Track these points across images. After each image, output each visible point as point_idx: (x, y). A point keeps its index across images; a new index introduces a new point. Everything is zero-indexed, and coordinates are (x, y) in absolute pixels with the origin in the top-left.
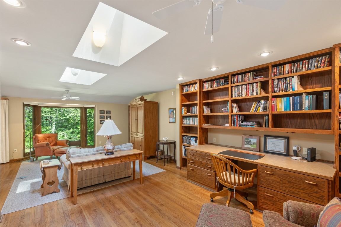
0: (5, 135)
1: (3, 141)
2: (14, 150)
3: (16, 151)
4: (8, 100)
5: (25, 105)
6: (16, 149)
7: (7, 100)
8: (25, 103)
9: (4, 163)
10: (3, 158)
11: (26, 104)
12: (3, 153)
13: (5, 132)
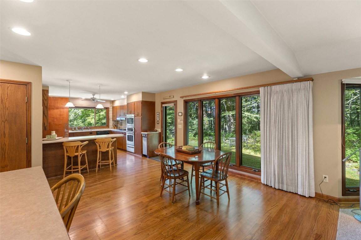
0: (307, 145)
1: (305, 157)
2: (324, 176)
3: (327, 180)
4: (312, 80)
5: (345, 87)
6: (327, 176)
7: (311, 82)
8: (346, 81)
9: (305, 196)
10: (304, 187)
11: (347, 84)
12: (305, 178)
13: (307, 139)
